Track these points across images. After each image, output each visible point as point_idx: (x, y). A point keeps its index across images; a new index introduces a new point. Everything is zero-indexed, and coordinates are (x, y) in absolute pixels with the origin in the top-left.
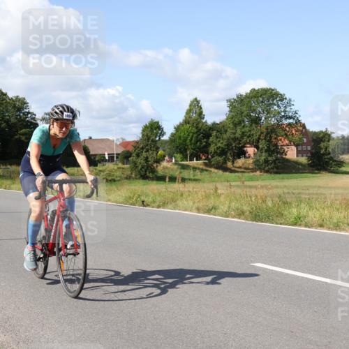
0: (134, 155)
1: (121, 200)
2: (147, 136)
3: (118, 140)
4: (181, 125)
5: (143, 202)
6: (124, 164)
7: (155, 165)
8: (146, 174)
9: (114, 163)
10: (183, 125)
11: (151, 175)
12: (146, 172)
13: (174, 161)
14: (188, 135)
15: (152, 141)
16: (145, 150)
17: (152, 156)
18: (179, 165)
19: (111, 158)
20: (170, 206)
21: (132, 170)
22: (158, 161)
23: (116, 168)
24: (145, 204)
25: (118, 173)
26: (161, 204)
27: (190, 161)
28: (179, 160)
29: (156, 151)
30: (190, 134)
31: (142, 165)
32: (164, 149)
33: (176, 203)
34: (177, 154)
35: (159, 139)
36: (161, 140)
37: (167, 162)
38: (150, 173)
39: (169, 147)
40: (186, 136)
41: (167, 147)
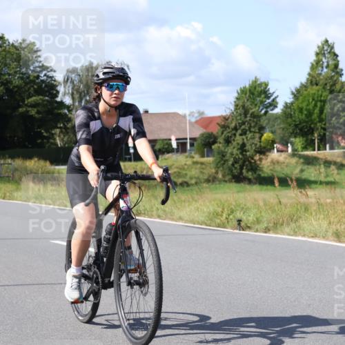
0: (221, 140)
1: (202, 219)
2: (243, 107)
3: (191, 114)
4: (304, 87)
5: (239, 221)
6: (203, 156)
7: (257, 157)
8: (241, 173)
9: (187, 154)
10: (305, 86)
11: (250, 175)
12: (241, 168)
13: (290, 150)
14: (316, 105)
15: (253, 116)
16: (239, 132)
17: (252, 141)
18: (300, 157)
19: (182, 146)
20: (287, 230)
21: (217, 167)
22: (263, 151)
23: (189, 162)
24: (242, 224)
25: (194, 172)
26: (271, 225)
27: (319, 150)
28: (300, 149)
29: (259, 132)
30: (319, 104)
31: (235, 158)
32: (273, 129)
33: (297, 224)
34: (295, 137)
35: (266, 112)
36: (268, 115)
37: (278, 151)
38: (248, 171)
39: (282, 126)
40: (311, 107)
41: (279, 127)
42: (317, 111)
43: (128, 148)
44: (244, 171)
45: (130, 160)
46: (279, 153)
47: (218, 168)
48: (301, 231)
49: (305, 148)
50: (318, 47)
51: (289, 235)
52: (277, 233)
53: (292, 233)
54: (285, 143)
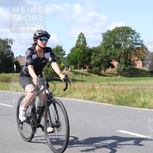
10: (75, 48)
12: (53, 75)
13: (70, 69)
14: (78, 55)
15: (57, 58)
18: (73, 72)
20: (68, 96)
26: (63, 95)
27: (79, 69)
28: (73, 69)
29: (59, 63)
30: (79, 54)
31: (51, 72)
32: (64, 62)
33: (72, 94)
34: (71, 65)
35: (62, 57)
36: (62, 58)
37: (66, 70)
38: (56, 76)
39: (67, 61)
40: (77, 55)
41: (66, 61)
42: (79, 56)
43: (14, 68)
44: (54, 77)
45: (15, 73)
46: (66, 71)
47: (46, 75)
48: (73, 97)
49: (75, 69)
50: (79, 35)
51: (69, 98)
52: (65, 98)
53: (70, 97)
54: (68, 67)
